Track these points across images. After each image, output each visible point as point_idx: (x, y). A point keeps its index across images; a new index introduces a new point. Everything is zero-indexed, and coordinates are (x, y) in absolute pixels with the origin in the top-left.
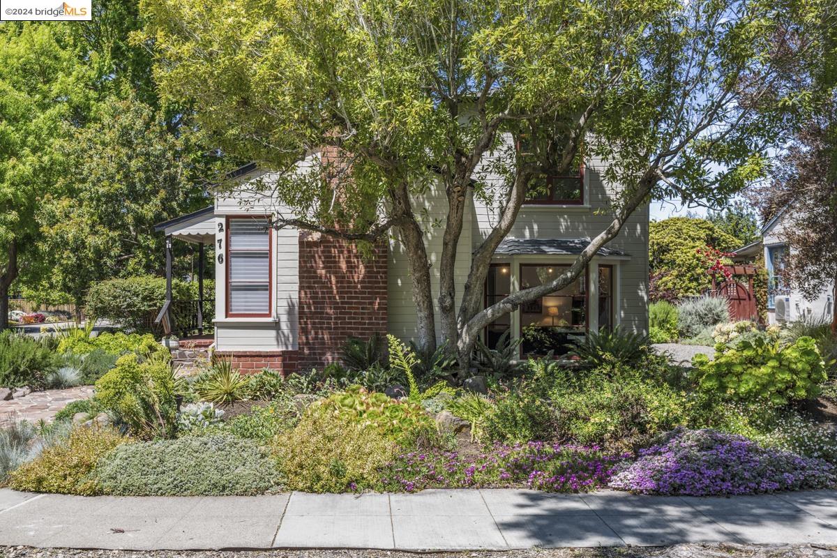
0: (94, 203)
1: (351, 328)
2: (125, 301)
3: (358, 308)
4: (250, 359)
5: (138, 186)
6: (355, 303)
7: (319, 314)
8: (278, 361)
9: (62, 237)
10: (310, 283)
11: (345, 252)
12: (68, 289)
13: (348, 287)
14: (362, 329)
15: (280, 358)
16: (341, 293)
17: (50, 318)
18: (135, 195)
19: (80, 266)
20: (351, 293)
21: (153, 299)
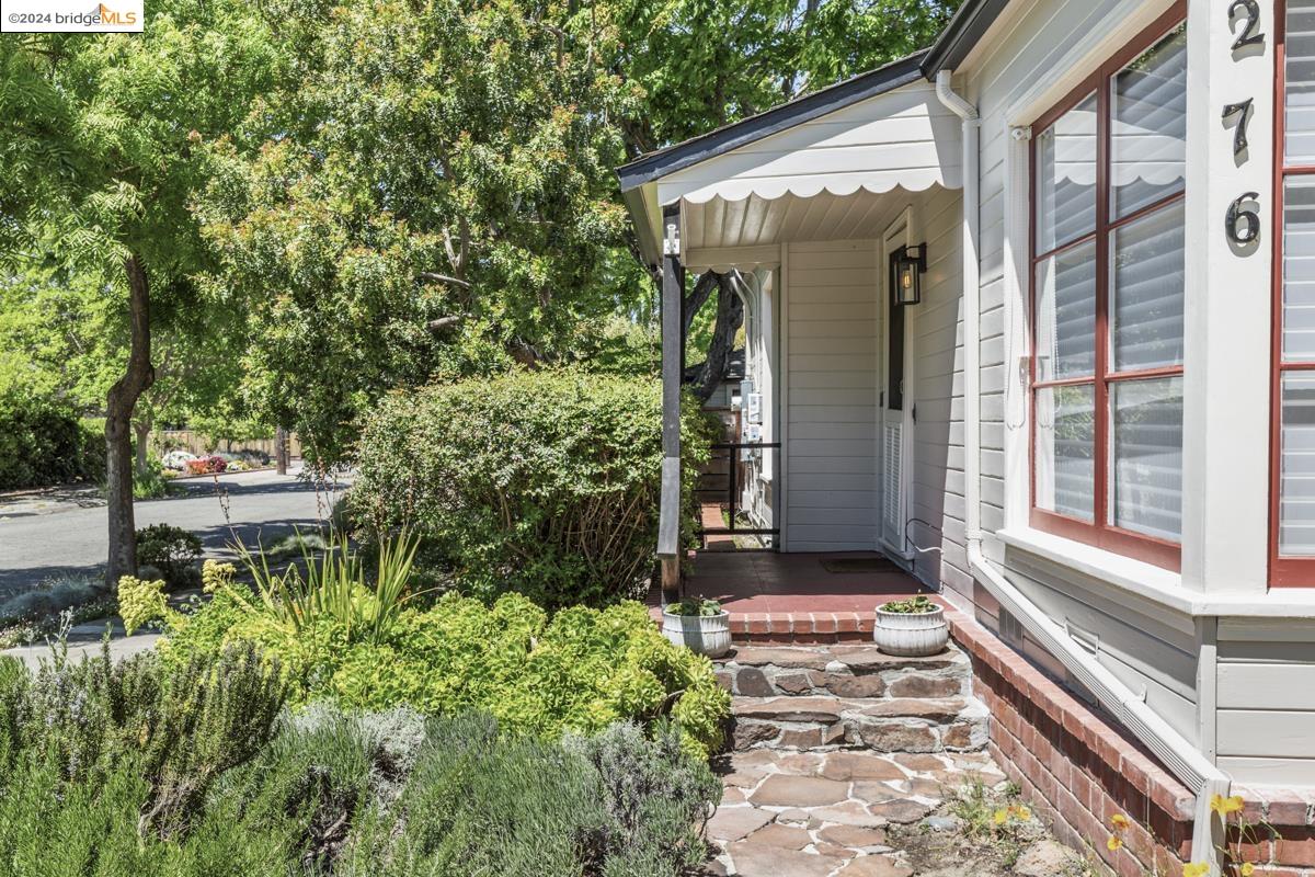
0: (358, 155)
2: (507, 459)
5: (493, 87)
9: (270, 257)
12: (286, 418)
17: (234, 464)
18: (480, 118)
19: (320, 347)
21: (612, 454)
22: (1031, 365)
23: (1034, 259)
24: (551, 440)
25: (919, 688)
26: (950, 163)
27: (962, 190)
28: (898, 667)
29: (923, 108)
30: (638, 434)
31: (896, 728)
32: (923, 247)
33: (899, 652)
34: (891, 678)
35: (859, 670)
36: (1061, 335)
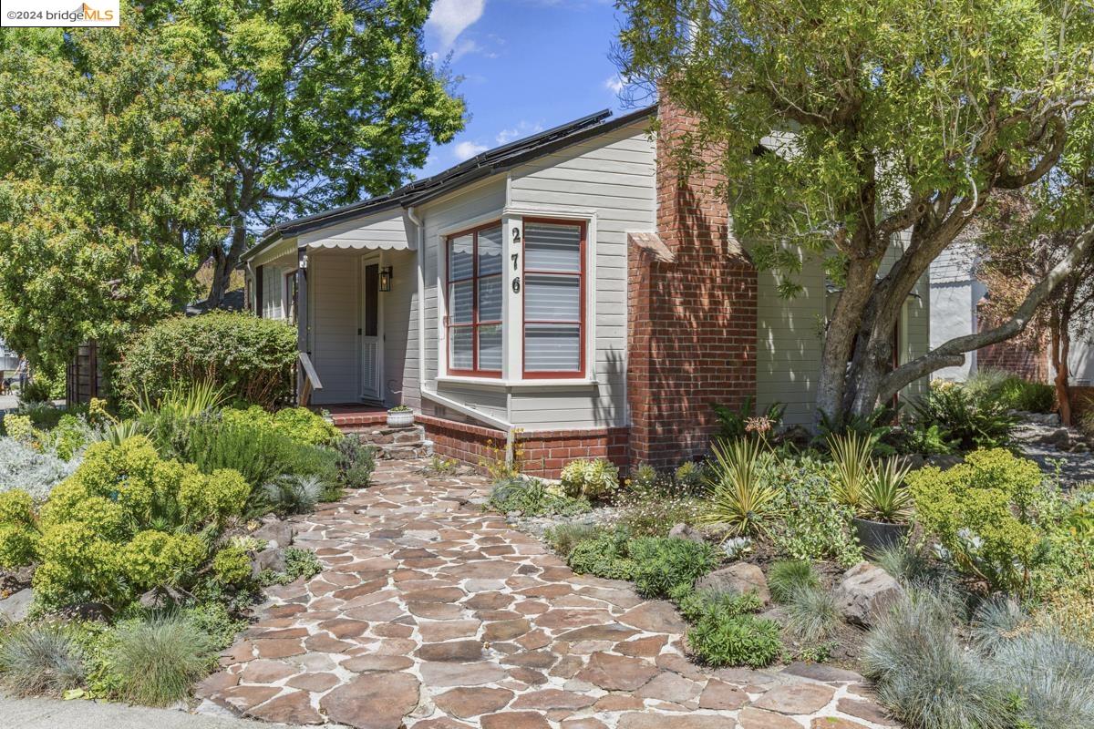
1: (713, 392)
3: (722, 363)
4: (562, 443)
6: (720, 355)
7: (675, 371)
8: (601, 445)
10: (663, 325)
11: (708, 281)
13: (712, 332)
14: (728, 393)
15: (604, 440)
16: (704, 340)
20: (714, 340)
21: (276, 351)
22: (447, 319)
23: (448, 283)
24: (247, 345)
25: (406, 439)
26: (411, 239)
27: (416, 251)
28: (398, 432)
29: (401, 218)
30: (287, 343)
31: (402, 451)
32: (391, 268)
33: (398, 426)
34: (396, 436)
35: (384, 433)
36: (456, 309)
